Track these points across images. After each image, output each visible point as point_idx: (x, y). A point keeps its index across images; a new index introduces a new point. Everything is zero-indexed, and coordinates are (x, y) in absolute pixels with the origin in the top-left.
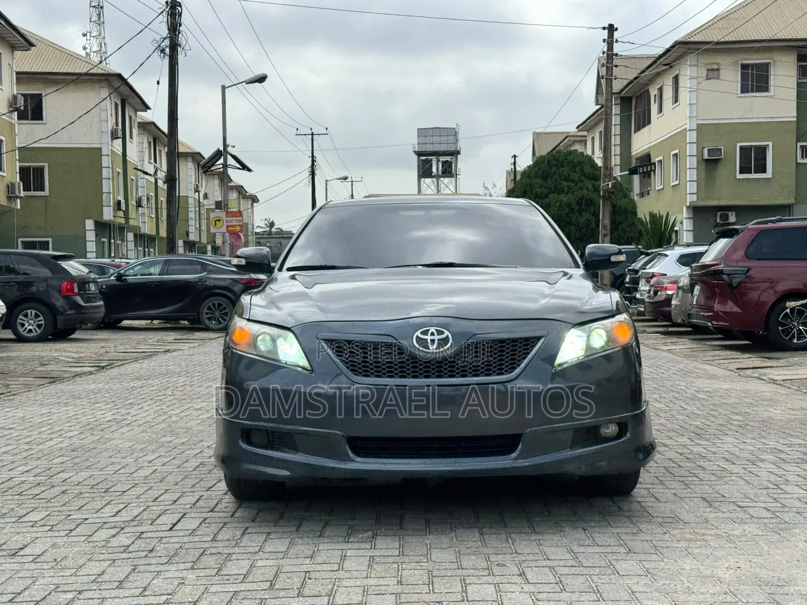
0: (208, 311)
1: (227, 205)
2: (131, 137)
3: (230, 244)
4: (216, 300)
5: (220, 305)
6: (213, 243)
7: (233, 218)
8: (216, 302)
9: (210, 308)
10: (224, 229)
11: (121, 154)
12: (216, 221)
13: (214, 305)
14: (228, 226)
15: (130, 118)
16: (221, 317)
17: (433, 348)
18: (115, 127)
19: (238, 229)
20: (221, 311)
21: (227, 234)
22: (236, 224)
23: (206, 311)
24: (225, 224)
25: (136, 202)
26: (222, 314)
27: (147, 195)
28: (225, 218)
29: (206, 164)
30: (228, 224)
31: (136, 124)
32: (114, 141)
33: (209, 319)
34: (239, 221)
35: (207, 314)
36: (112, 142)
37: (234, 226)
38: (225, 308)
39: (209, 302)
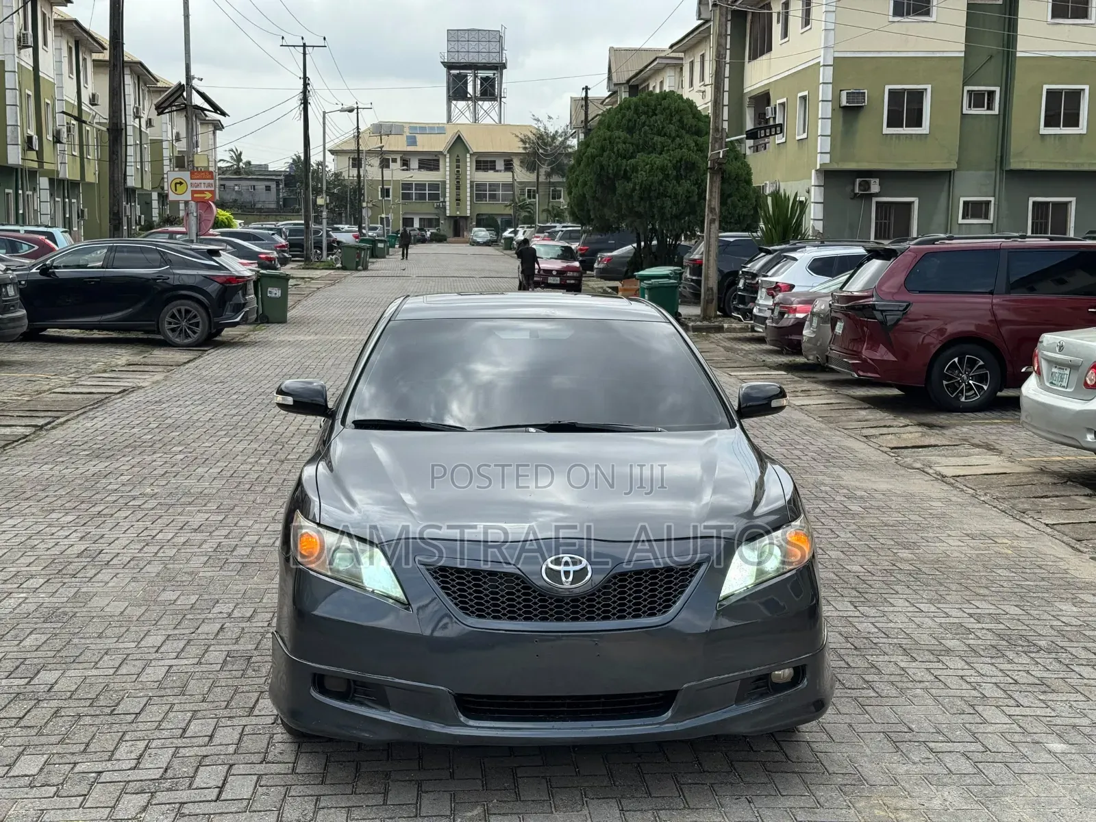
0: (171, 320)
1: (193, 161)
2: (45, 44)
3: (197, 217)
4: (184, 305)
5: (187, 312)
6: (160, 191)
7: (202, 181)
8: (183, 309)
9: (173, 316)
10: (188, 196)
11: (31, 69)
12: (176, 184)
13: (179, 311)
14: (193, 192)
15: (44, 15)
16: (189, 328)
17: (567, 583)
18: (23, 31)
19: (208, 196)
20: (189, 320)
21: (193, 203)
22: (206, 189)
23: (168, 319)
24: (190, 189)
25: (53, 136)
26: (190, 324)
27: (67, 123)
28: (189, 181)
29: (162, 103)
30: (195, 189)
31: (52, 24)
32: (22, 51)
33: (173, 330)
34: (210, 185)
35: (170, 323)
36: (19, 53)
37: (202, 192)
38: (195, 316)
39: (173, 308)
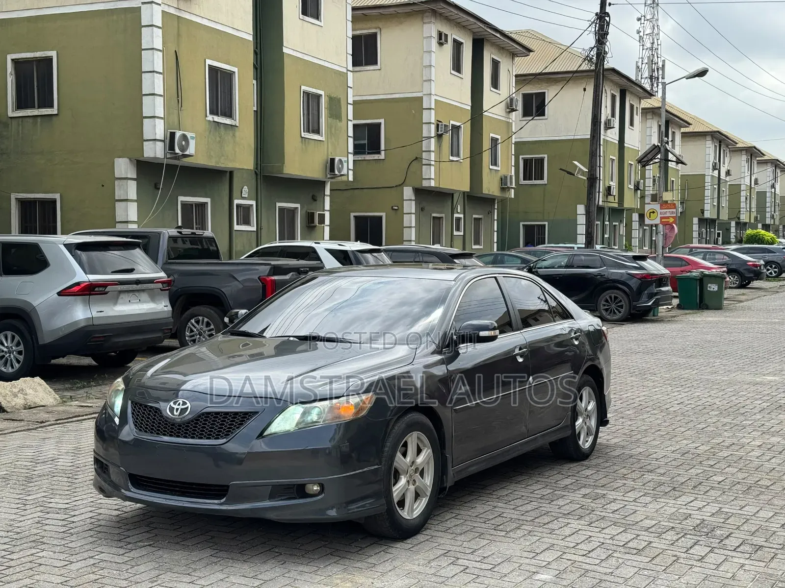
0: (605, 303)
1: (662, 197)
2: (632, 124)
3: (663, 235)
4: (613, 293)
5: (616, 298)
7: (668, 210)
8: (613, 296)
9: (607, 301)
10: (657, 221)
11: (617, 142)
12: (650, 213)
13: (611, 297)
14: (661, 218)
15: (632, 106)
16: (616, 309)
18: (609, 117)
19: (671, 220)
20: (617, 303)
21: (661, 226)
22: (670, 215)
23: (603, 302)
24: (659, 216)
25: (635, 185)
26: (618, 306)
27: (654, 177)
28: (659, 211)
30: (662, 216)
31: (640, 111)
32: (609, 131)
33: (606, 310)
34: (673, 213)
35: (604, 305)
36: (605, 132)
37: (668, 218)
38: (621, 301)
39: (607, 295)
